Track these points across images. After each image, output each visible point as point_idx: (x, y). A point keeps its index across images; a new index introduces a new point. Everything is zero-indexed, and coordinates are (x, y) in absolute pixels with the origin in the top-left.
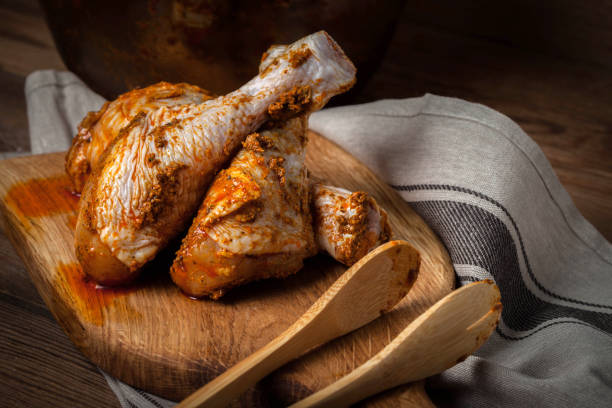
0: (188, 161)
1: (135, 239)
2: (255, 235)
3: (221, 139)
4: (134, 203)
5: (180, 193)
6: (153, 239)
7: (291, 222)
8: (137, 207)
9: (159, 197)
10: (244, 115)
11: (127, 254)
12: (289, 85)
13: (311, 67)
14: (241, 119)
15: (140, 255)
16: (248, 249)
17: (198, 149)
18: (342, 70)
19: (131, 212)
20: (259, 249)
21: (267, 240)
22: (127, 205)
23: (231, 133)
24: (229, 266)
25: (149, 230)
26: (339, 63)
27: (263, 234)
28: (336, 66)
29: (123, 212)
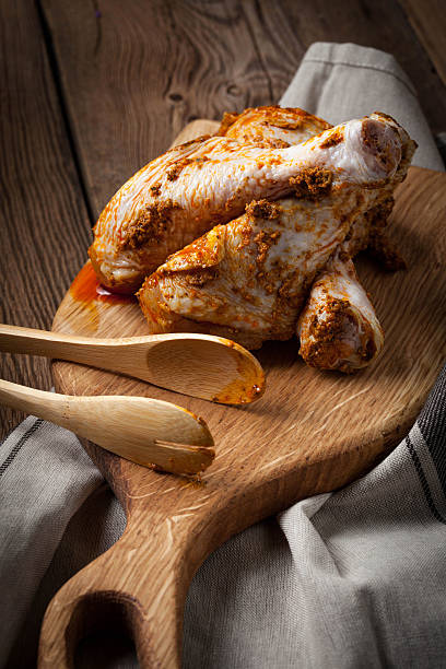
0: (185, 203)
1: (117, 258)
2: (198, 301)
3: (226, 193)
4: (125, 223)
5: (172, 230)
6: (134, 264)
7: (253, 301)
8: (126, 229)
9: (145, 227)
10: (264, 177)
11: (108, 268)
12: (312, 163)
13: (337, 153)
14: (258, 180)
15: (118, 274)
16: (186, 311)
17: (197, 195)
18: (365, 166)
19: (120, 231)
20: (200, 315)
21: (211, 309)
22: (119, 223)
23: (239, 191)
24: (167, 319)
25: (131, 253)
26: (365, 159)
27: (209, 303)
28: (361, 160)
29: (114, 228)
